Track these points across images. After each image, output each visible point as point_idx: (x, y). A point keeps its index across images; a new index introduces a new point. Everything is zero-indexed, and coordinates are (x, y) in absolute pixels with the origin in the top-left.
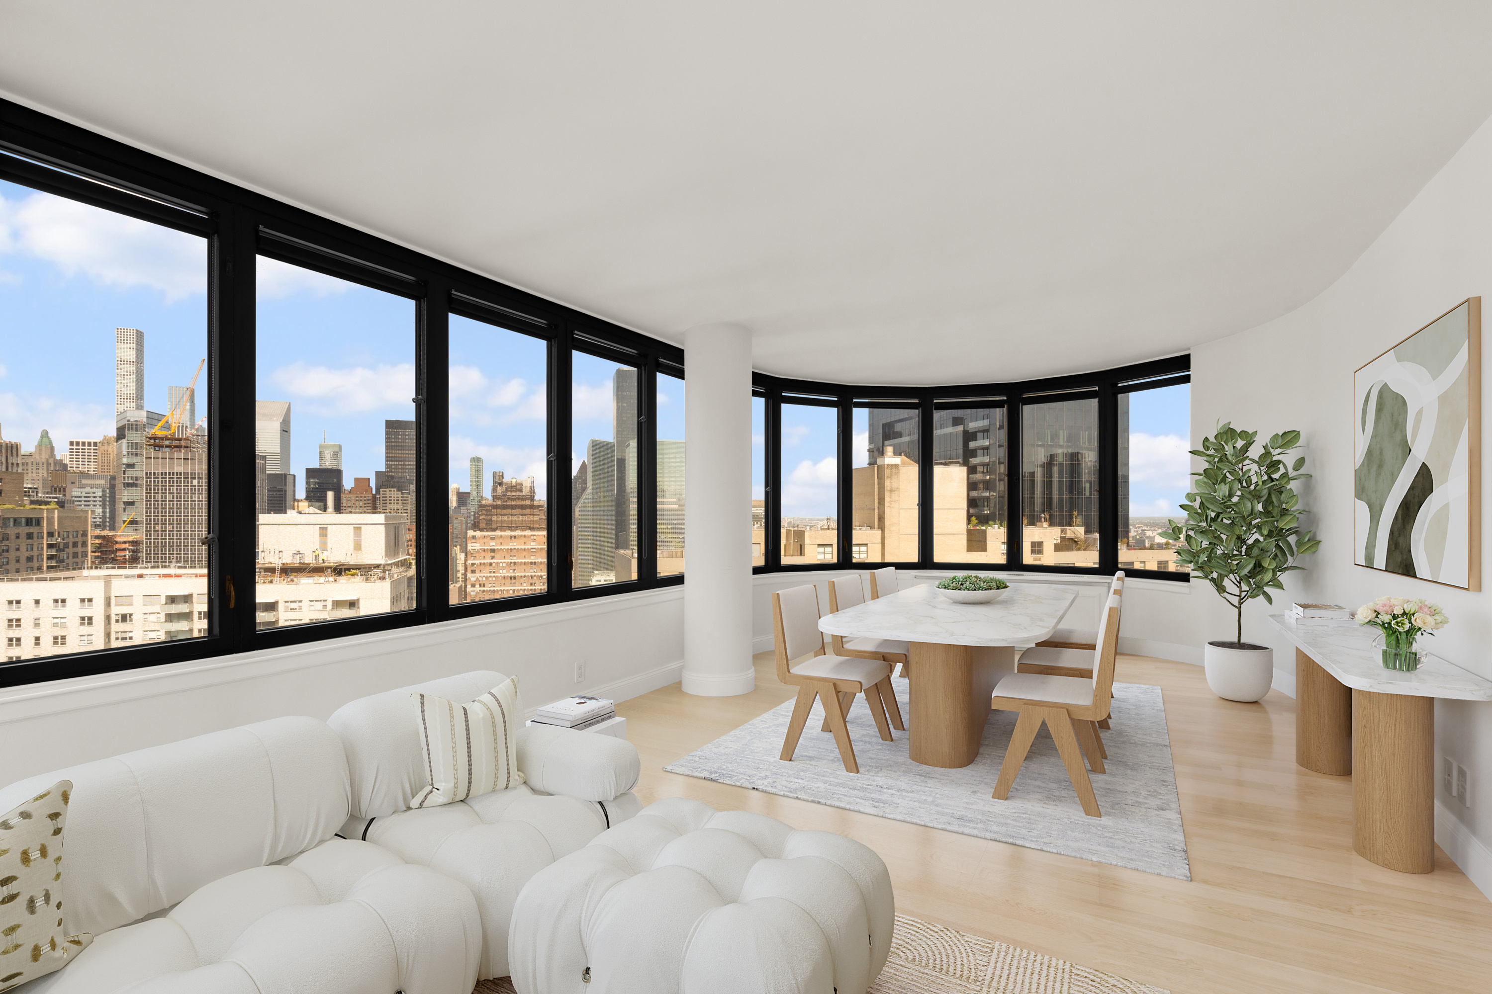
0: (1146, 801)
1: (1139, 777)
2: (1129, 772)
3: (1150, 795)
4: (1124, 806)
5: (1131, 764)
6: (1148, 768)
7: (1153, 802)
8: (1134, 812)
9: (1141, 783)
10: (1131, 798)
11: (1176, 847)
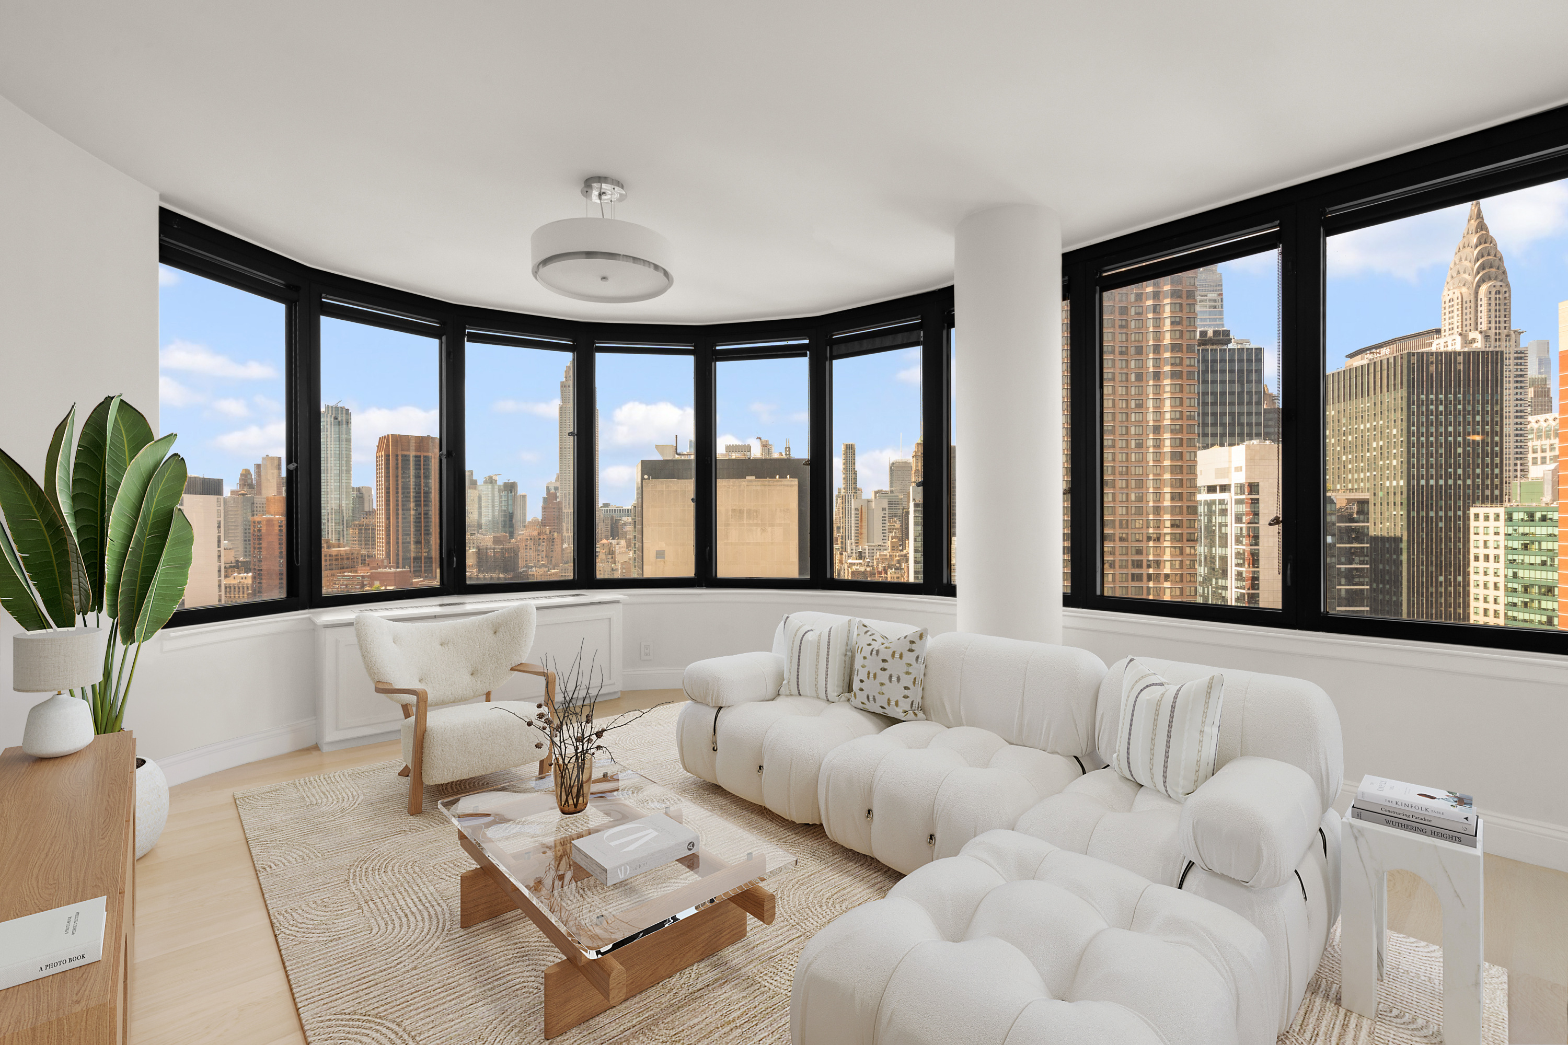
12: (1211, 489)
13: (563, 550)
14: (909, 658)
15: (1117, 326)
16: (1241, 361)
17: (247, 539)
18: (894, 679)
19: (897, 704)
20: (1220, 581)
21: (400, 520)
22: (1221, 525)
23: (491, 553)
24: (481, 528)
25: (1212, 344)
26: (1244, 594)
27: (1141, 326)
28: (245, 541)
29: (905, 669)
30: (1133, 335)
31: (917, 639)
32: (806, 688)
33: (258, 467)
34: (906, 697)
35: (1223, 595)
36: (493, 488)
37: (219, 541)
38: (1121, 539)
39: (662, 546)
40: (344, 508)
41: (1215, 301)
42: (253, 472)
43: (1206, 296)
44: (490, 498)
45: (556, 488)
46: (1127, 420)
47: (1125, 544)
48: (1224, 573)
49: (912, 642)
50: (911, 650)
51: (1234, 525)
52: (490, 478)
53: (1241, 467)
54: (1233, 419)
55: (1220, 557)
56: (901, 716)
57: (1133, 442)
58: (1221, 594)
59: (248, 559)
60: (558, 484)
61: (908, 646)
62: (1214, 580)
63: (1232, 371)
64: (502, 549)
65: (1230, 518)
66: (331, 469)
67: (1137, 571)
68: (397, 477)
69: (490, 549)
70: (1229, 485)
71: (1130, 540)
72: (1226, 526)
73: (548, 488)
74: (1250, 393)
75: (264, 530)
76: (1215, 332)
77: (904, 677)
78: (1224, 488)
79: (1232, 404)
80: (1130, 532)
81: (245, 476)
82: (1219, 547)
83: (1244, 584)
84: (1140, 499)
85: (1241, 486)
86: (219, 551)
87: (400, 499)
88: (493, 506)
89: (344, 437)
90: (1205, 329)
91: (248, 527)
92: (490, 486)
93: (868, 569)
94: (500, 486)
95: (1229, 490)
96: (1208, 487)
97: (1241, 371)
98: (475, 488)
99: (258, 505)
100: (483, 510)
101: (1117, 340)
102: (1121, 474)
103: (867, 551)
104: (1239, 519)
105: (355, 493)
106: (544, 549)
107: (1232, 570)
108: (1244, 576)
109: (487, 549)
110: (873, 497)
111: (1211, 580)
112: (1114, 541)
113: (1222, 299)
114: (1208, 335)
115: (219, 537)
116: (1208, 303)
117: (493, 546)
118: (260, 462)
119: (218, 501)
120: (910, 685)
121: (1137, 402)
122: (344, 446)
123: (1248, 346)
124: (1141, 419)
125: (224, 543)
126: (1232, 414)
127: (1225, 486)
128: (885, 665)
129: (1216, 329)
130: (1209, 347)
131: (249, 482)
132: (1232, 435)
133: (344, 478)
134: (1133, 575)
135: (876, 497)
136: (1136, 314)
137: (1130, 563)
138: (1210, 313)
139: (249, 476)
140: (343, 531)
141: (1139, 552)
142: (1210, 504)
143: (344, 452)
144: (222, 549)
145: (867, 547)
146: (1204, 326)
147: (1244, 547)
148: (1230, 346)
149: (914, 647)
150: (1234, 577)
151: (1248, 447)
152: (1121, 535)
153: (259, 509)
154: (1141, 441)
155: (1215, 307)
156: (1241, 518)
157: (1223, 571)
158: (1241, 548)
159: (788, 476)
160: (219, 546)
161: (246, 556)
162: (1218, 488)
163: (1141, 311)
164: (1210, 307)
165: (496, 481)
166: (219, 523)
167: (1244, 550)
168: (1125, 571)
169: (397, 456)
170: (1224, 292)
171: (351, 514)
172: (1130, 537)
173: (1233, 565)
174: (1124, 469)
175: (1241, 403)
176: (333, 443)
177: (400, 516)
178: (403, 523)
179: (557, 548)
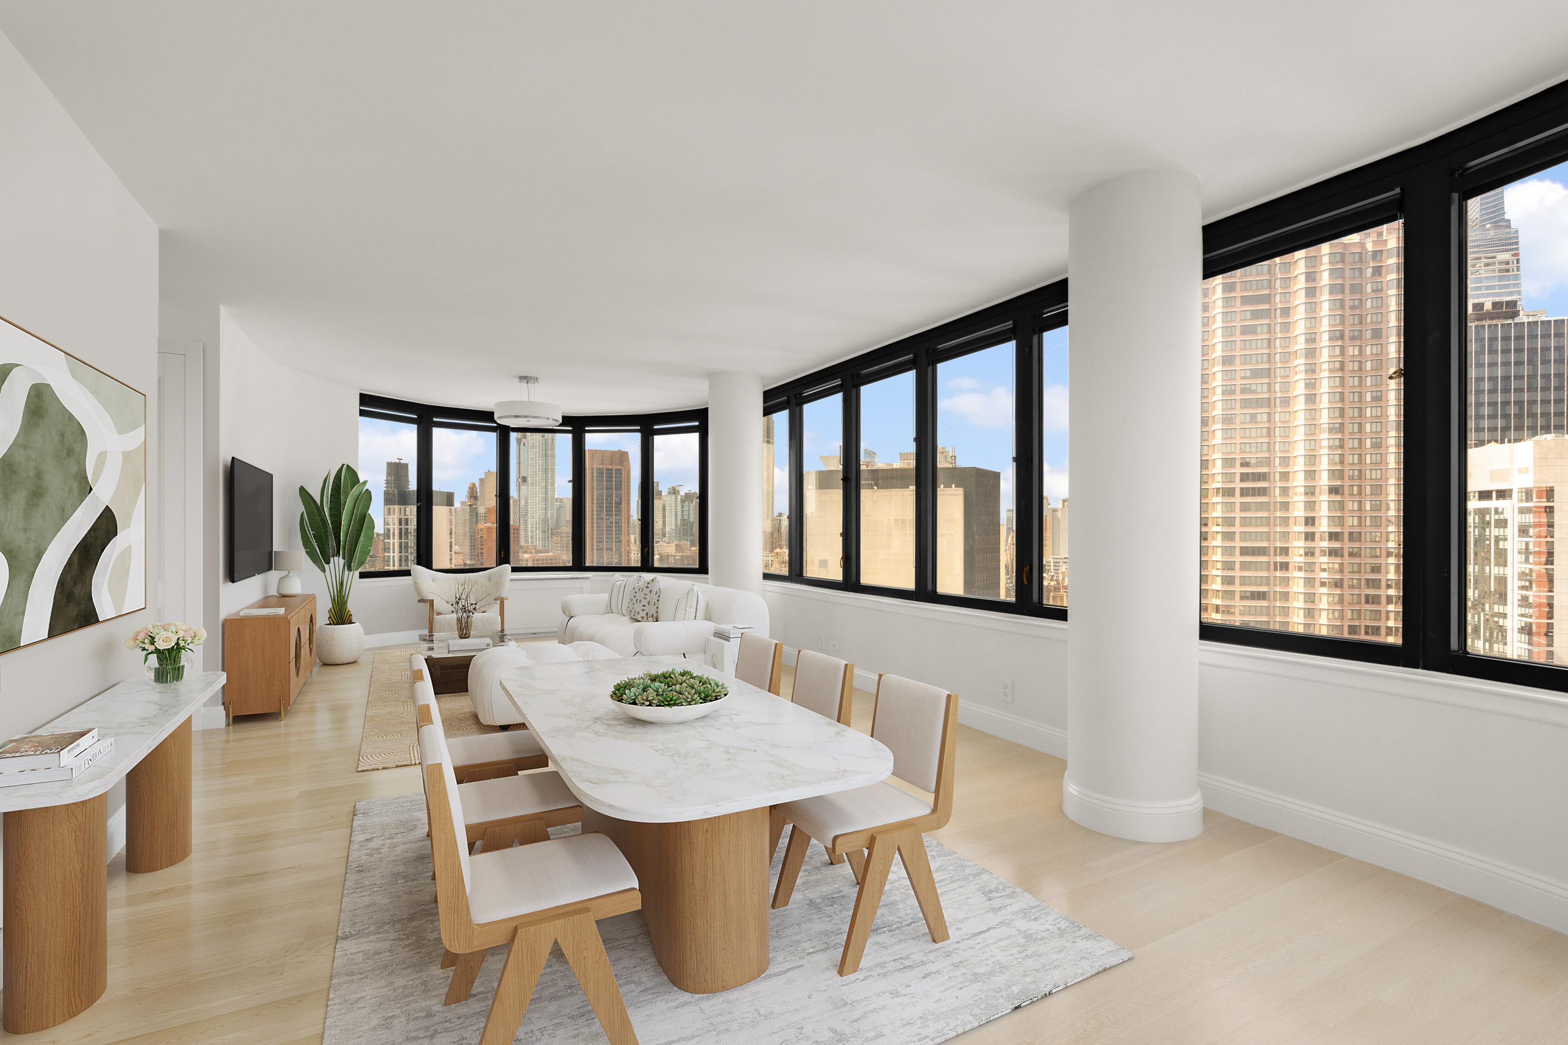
0: (383, 842)
1: (390, 866)
2: (401, 869)
3: (378, 849)
4: (405, 830)
5: (399, 882)
6: (378, 883)
7: (376, 843)
8: (395, 829)
9: (388, 859)
10: (398, 840)
11: (362, 815)
12: (1485, 495)
14: (646, 591)
15: (1347, 308)
16: (1533, 337)
17: (473, 544)
18: (638, 601)
19: (638, 614)
20: (1496, 607)
21: (595, 528)
22: (1497, 539)
24: (665, 537)
25: (1492, 319)
26: (1531, 623)
27: (1380, 305)
28: (471, 546)
29: (644, 596)
30: (1369, 316)
31: (651, 582)
32: (614, 609)
33: (481, 480)
34: (643, 610)
35: (1501, 624)
36: (676, 498)
37: (451, 546)
38: (1351, 554)
40: (549, 518)
41: (1508, 263)
42: (477, 485)
43: (1494, 257)
44: (673, 508)
46: (1360, 416)
47: (1357, 560)
48: (1502, 597)
49: (648, 583)
50: (647, 587)
51: (1517, 538)
52: (674, 488)
53: (1527, 468)
54: (1522, 409)
55: (1495, 578)
56: (640, 619)
57: (1368, 441)
58: (1497, 622)
59: (473, 562)
61: (646, 585)
62: (1487, 606)
63: (1519, 350)
64: (682, 556)
65: (1511, 531)
66: (539, 483)
67: (1372, 592)
68: (593, 488)
69: (671, 556)
70: (1511, 491)
71: (1363, 555)
72: (1506, 540)
74: (1546, 377)
75: (485, 536)
76: (1494, 304)
77: (643, 600)
78: (1503, 494)
79: (1519, 390)
80: (1363, 546)
81: (472, 489)
82: (1495, 565)
83: (1531, 611)
84: (1376, 507)
85: (1528, 494)
86: (451, 555)
87: (595, 509)
88: (676, 516)
89: (549, 452)
90: (1481, 300)
91: (473, 534)
92: (673, 497)
93: (1052, 583)
94: (682, 496)
95: (1511, 496)
96: (1480, 492)
97: (1532, 351)
98: (660, 499)
99: (481, 515)
100: (667, 519)
101: (1347, 324)
102: (1352, 478)
103: (1052, 564)
104: (1523, 531)
105: (558, 503)
107: (1514, 593)
108: (1531, 600)
109: (668, 556)
110: (1061, 506)
111: (1483, 605)
112: (1342, 556)
113: (1518, 260)
114: (1485, 308)
115: (451, 543)
116: (1497, 267)
117: (673, 554)
118: (483, 477)
119: (450, 511)
120: (646, 604)
121: (1374, 394)
122: (549, 461)
123: (1544, 318)
124: (1379, 414)
125: (455, 548)
126: (1519, 403)
127: (1504, 491)
128: (636, 594)
129: (1497, 299)
130: (1486, 323)
131: (475, 494)
132: (1519, 428)
133: (549, 490)
134: (1367, 596)
135: (1064, 506)
136: (1373, 291)
137: (1363, 582)
138: (1500, 279)
139: (475, 490)
140: (548, 537)
141: (1376, 569)
142: (1482, 512)
143: (549, 467)
144: (453, 553)
145: (1052, 560)
146: (1478, 297)
147: (1531, 566)
148: (1517, 320)
149: (649, 585)
150: (1516, 603)
151: (1537, 444)
152: (1351, 550)
153: (482, 518)
154: (1379, 440)
155: (1508, 271)
156: (1528, 531)
157: (1501, 595)
158: (1526, 568)
159: (953, 486)
160: (451, 551)
161: (471, 559)
162: (1494, 494)
163: (1380, 287)
164: (1500, 271)
165: (679, 491)
166: (451, 530)
167: (1531, 570)
168: (1357, 592)
169: (593, 469)
170: (1520, 251)
171: (555, 522)
172: (1363, 552)
173: (1516, 588)
174: (1356, 473)
175: (1532, 389)
176: (540, 459)
177: (595, 525)
178: (597, 531)
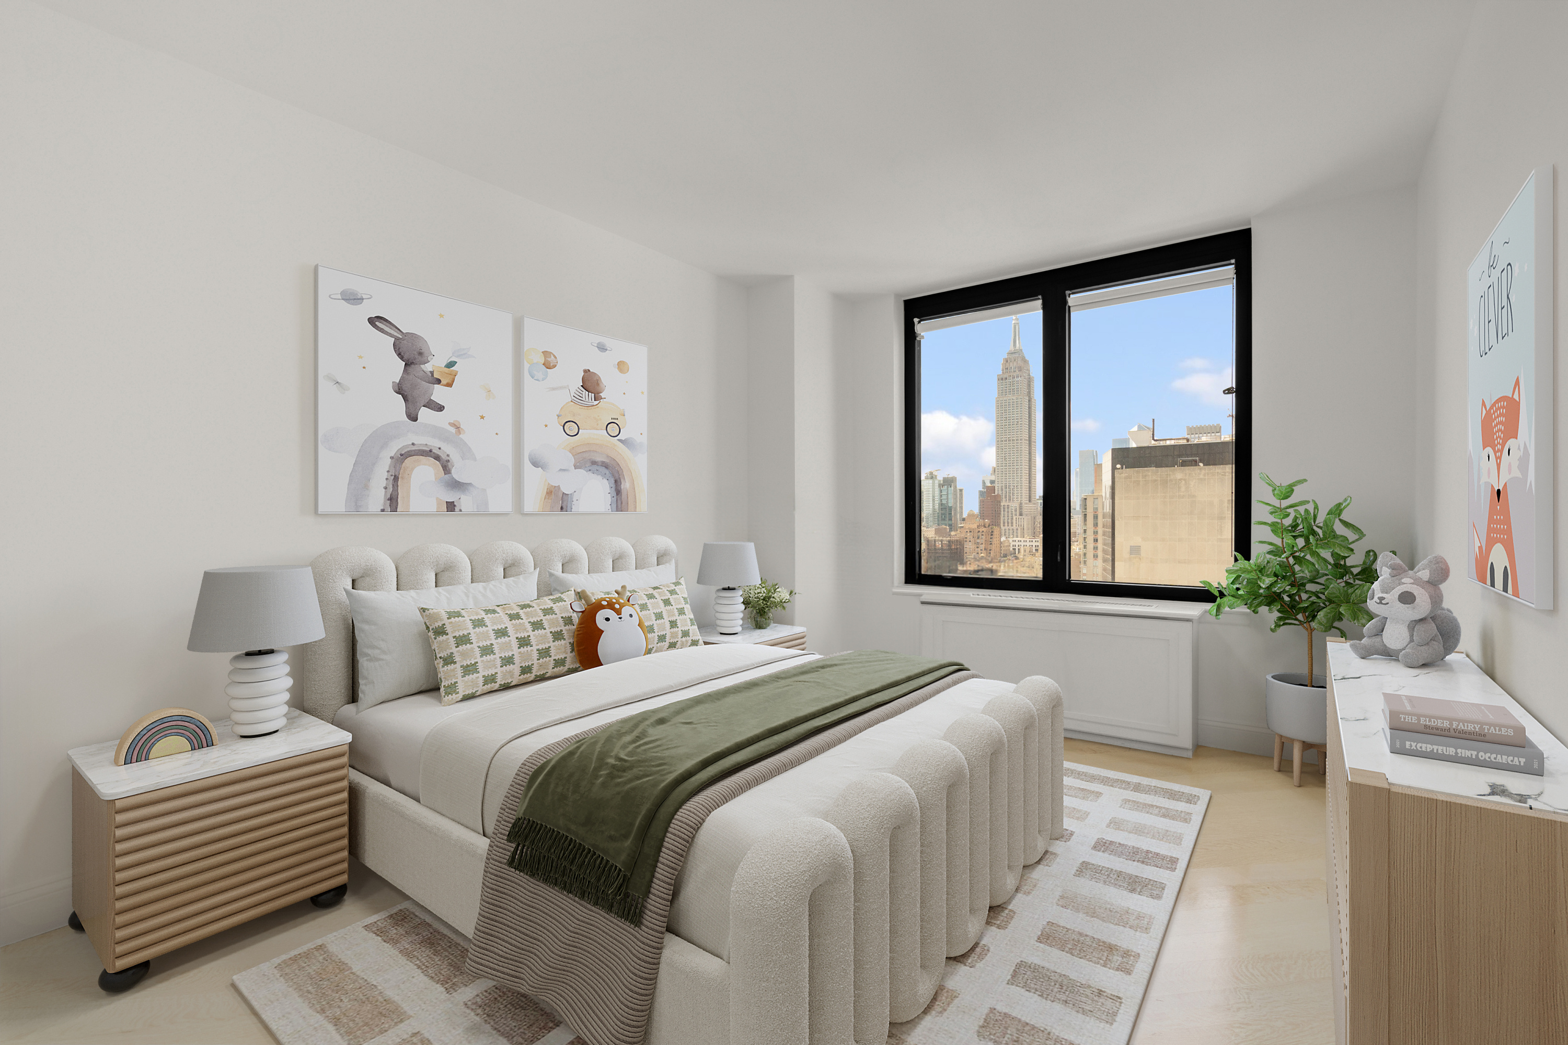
13: (1001, 543)
23: (939, 545)
39: (1137, 541)
45: (992, 482)
60: (993, 478)
73: (984, 482)
106: (983, 541)
179: (995, 541)
